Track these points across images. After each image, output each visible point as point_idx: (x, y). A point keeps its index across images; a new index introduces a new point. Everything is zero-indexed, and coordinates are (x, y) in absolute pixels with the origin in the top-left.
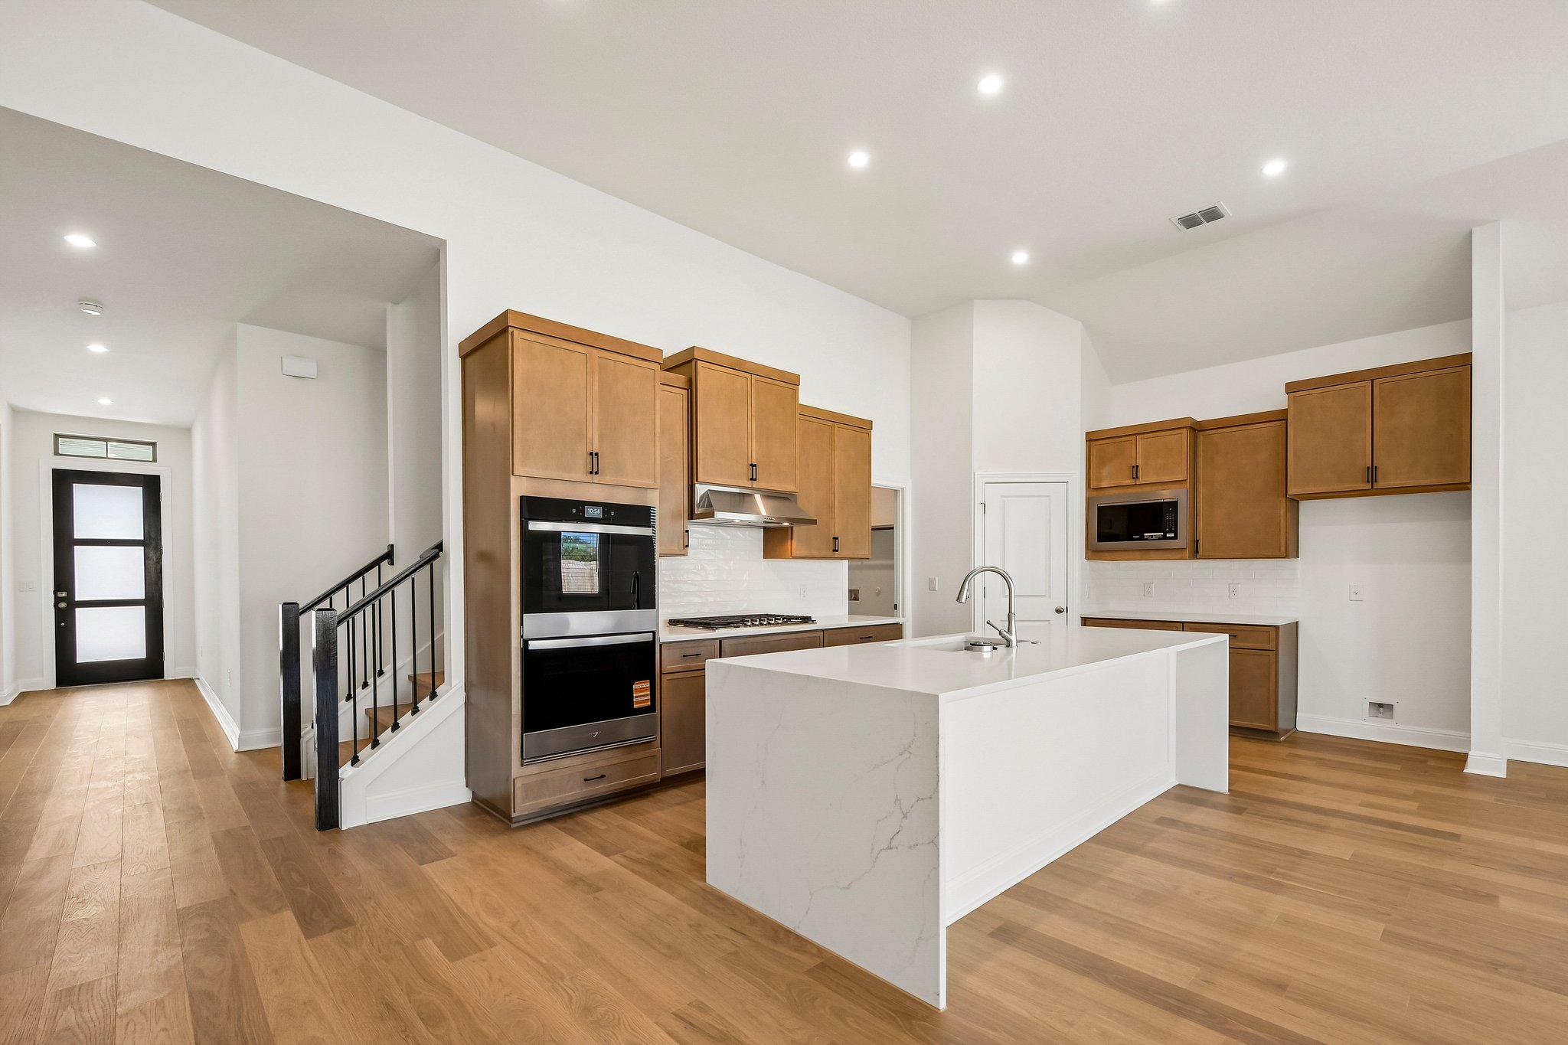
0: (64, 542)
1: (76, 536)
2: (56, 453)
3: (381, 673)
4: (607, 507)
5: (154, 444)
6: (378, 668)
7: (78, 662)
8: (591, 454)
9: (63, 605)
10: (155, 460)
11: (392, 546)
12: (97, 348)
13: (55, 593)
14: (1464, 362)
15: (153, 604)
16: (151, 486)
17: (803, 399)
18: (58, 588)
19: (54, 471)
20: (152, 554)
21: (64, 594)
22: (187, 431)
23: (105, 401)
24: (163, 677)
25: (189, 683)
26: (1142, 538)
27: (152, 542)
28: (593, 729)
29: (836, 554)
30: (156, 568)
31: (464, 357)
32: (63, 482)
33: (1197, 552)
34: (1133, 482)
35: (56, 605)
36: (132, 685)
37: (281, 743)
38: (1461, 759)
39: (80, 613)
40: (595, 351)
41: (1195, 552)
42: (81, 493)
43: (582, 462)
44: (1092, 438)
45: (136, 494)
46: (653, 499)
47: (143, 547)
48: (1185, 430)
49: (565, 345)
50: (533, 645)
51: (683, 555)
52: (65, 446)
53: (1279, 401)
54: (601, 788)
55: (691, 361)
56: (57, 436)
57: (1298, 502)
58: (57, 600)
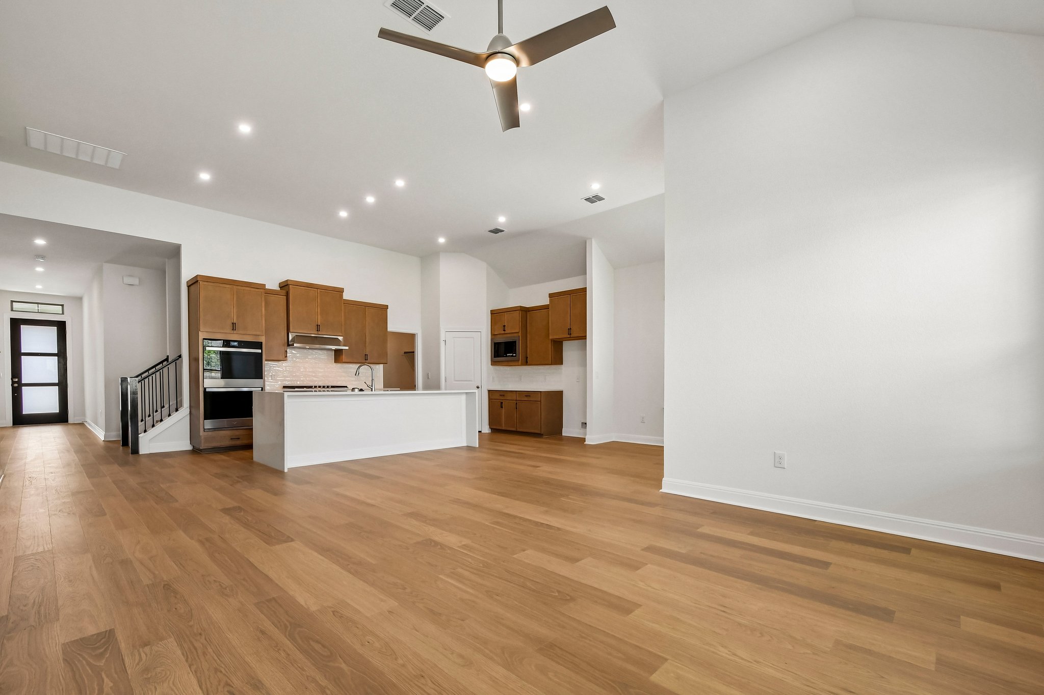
0: (16, 354)
1: (23, 351)
2: (12, 310)
3: (164, 407)
4: (239, 342)
5: (62, 305)
6: (162, 405)
7: (24, 413)
8: (233, 323)
9: (16, 385)
10: (63, 313)
11: (168, 356)
12: (39, 269)
13: (12, 379)
14: (584, 291)
15: (63, 385)
16: (61, 327)
17: (345, 297)
18: (13, 377)
19: (11, 319)
20: (62, 360)
21: (17, 380)
22: (80, 299)
23: (39, 287)
24: (68, 422)
25: (82, 424)
26: (506, 356)
27: (62, 354)
28: (235, 421)
29: (367, 361)
30: (64, 368)
31: (189, 287)
32: (16, 325)
33: (527, 362)
34: (503, 332)
35: (12, 385)
36: (52, 425)
37: (120, 439)
38: (584, 440)
39: (25, 389)
40: (235, 286)
41: (526, 363)
42: (25, 329)
43: (230, 326)
44: (493, 313)
45: (54, 330)
46: (262, 339)
47: (57, 357)
48: (518, 311)
49: (221, 285)
50: (207, 390)
51: (285, 360)
52: (16, 305)
53: (546, 301)
54: (238, 443)
55: (287, 285)
56: (12, 302)
57: (562, 342)
58: (13, 383)
